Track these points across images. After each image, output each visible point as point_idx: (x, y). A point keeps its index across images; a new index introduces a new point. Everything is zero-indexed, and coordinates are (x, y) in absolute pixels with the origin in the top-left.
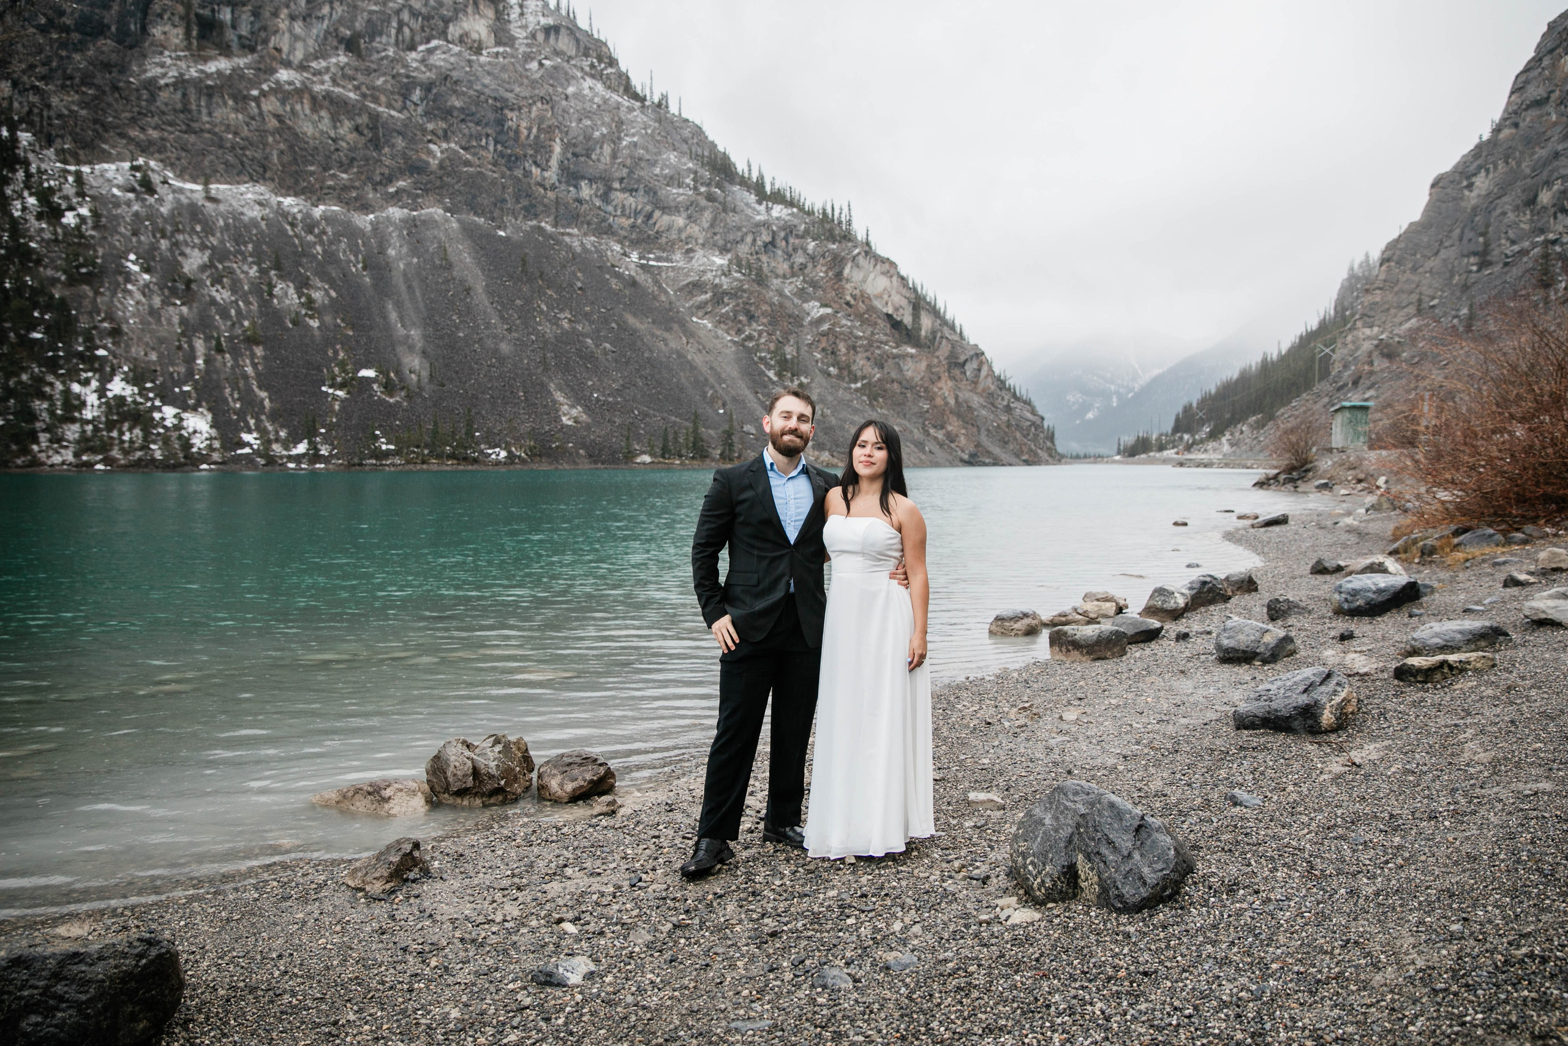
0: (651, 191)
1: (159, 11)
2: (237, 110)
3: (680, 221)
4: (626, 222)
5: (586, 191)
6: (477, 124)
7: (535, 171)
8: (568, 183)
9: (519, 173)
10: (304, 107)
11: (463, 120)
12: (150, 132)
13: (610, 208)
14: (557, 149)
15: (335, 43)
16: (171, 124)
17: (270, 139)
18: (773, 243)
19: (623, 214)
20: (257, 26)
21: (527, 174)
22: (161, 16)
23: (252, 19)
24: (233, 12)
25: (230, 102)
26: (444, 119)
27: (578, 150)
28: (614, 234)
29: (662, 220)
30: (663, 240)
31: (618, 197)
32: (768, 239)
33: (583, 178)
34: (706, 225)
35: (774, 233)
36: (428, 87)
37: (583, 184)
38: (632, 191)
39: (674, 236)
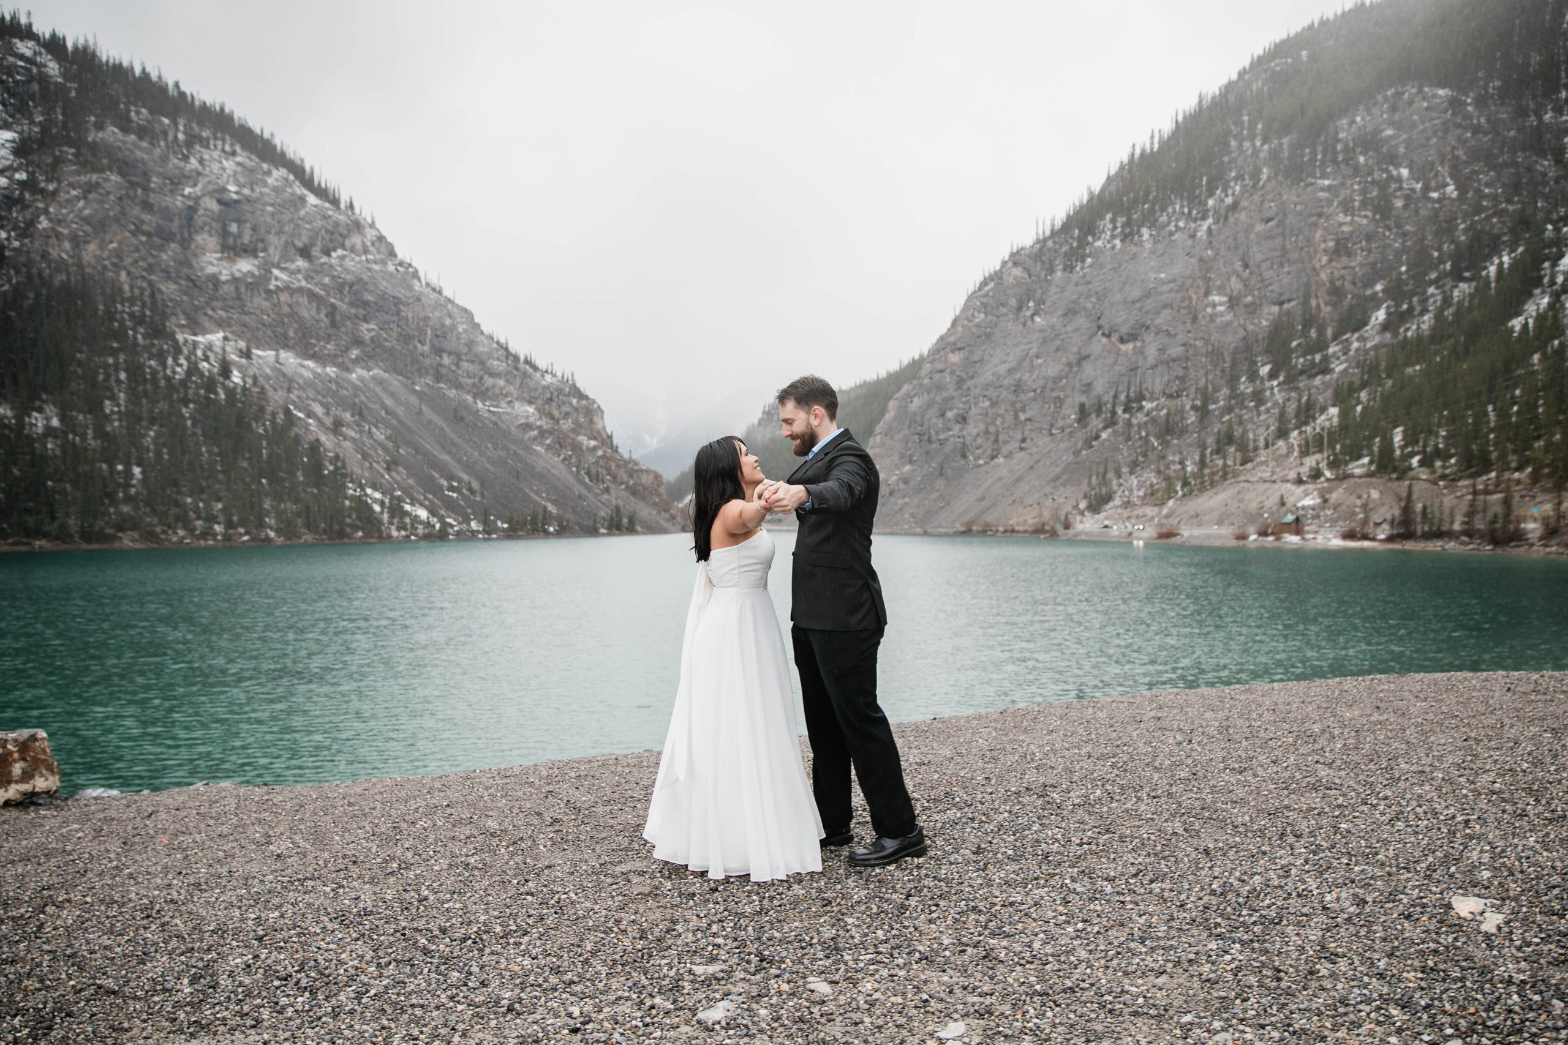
0: (482, 363)
1: (201, 224)
2: (265, 299)
3: (501, 382)
4: (470, 381)
5: (446, 360)
6: (387, 313)
7: (419, 346)
8: (435, 354)
9: (411, 347)
10: (304, 300)
11: (377, 310)
12: (220, 312)
13: (460, 372)
14: (429, 332)
15: (294, 251)
16: (232, 308)
17: (286, 320)
18: (551, 399)
19: (468, 376)
20: (255, 237)
21: (415, 347)
22: (202, 228)
23: (251, 232)
24: (239, 227)
25: (263, 295)
26: (364, 309)
27: (439, 333)
28: (463, 388)
29: (489, 381)
30: (490, 393)
31: (465, 365)
32: (548, 396)
33: (444, 351)
34: (517, 386)
35: (552, 393)
36: (351, 286)
37: (445, 356)
38: (473, 362)
39: (497, 391)
